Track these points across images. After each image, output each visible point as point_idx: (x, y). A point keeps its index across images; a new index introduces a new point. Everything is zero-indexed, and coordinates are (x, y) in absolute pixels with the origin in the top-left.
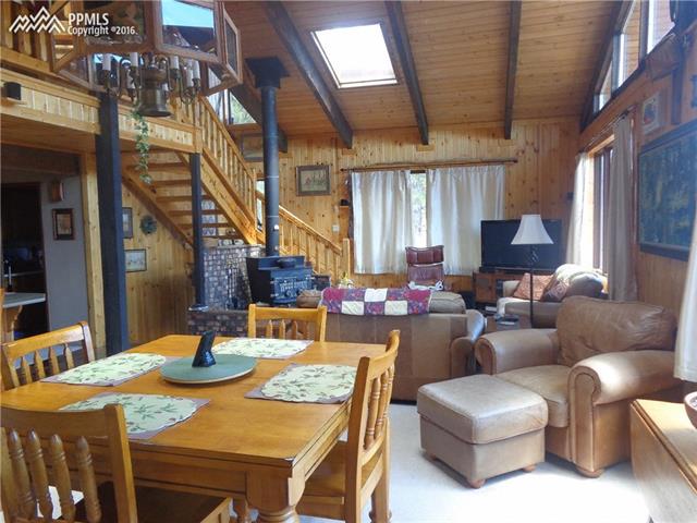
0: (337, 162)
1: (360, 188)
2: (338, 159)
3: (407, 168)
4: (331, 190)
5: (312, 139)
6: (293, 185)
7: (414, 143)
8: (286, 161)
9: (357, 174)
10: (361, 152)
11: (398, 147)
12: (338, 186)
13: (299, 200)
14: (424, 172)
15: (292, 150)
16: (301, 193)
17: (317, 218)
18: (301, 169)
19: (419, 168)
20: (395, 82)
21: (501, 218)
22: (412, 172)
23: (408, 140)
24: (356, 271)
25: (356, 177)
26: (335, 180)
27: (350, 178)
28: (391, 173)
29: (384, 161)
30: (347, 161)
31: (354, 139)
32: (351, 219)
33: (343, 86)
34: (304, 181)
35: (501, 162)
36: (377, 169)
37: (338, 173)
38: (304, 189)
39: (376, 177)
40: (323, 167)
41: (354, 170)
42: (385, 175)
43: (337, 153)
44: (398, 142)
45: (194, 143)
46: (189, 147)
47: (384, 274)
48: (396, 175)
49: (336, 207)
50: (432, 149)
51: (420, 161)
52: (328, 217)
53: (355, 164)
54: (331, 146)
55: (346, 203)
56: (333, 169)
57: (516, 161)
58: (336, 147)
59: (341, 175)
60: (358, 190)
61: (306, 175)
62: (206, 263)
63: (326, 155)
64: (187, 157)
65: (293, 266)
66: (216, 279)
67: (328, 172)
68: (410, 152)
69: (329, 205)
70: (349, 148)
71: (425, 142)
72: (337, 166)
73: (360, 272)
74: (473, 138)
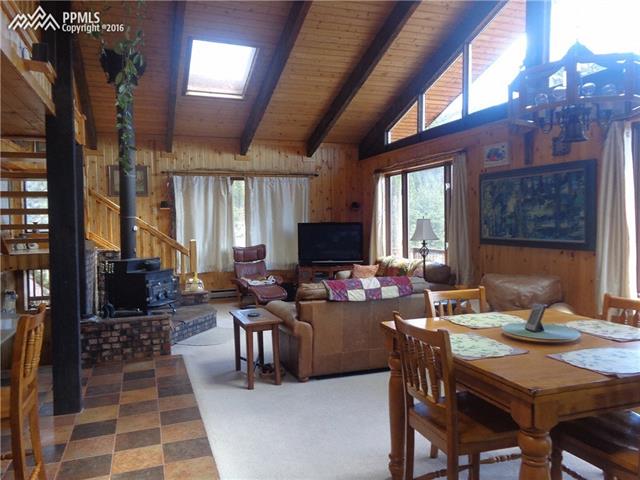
0: (156, 165)
1: (182, 190)
2: (156, 161)
3: (228, 175)
4: (149, 192)
6: (104, 185)
7: (232, 152)
8: (95, 158)
9: (178, 177)
10: (182, 157)
11: (217, 155)
12: (158, 188)
14: (243, 179)
15: (102, 147)
16: (115, 194)
18: (115, 168)
19: (239, 176)
20: (241, 97)
21: (307, 222)
22: (233, 179)
23: (228, 149)
25: (178, 180)
26: (153, 182)
27: (171, 181)
28: (211, 178)
29: (204, 166)
30: (166, 164)
31: (174, 143)
32: (174, 221)
34: (117, 181)
35: (306, 175)
36: (199, 174)
37: (156, 175)
39: (198, 182)
40: (143, 168)
41: (175, 173)
42: (207, 180)
43: (155, 156)
44: (218, 150)
48: (217, 181)
49: (155, 210)
51: (237, 169)
52: (146, 218)
53: (175, 168)
54: (149, 147)
55: (168, 205)
56: (151, 171)
57: (316, 175)
58: (154, 149)
59: (160, 177)
60: (180, 193)
63: (143, 156)
67: (145, 173)
68: (228, 160)
69: (147, 205)
70: (169, 151)
71: (244, 153)
72: (156, 168)
74: (283, 154)
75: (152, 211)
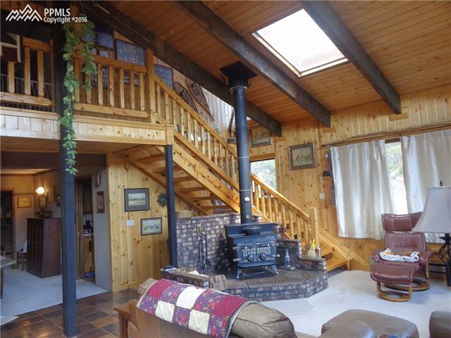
0: (320, 140)
1: (339, 159)
2: (320, 137)
3: (381, 138)
4: (316, 164)
5: (298, 124)
6: (287, 162)
7: (388, 114)
8: (281, 143)
9: (336, 148)
10: (339, 129)
11: (372, 120)
12: (321, 160)
13: (292, 173)
14: (398, 140)
15: (285, 133)
16: (293, 168)
17: (306, 188)
18: (292, 148)
19: (394, 137)
20: (346, 60)
22: (387, 142)
23: (381, 112)
24: (340, 235)
25: (335, 153)
26: (319, 155)
27: (329, 153)
28: (365, 145)
29: (359, 133)
30: (328, 138)
31: (332, 118)
32: (333, 187)
33: (303, 74)
34: (294, 158)
36: (357, 141)
37: (320, 149)
38: (296, 164)
39: (352, 149)
40: (309, 145)
41: (334, 145)
42: (360, 147)
43: (319, 132)
44: (372, 115)
45: (166, 138)
46: (161, 141)
47: (367, 239)
48: (371, 146)
49: (321, 178)
50: (406, 116)
51: (394, 130)
52: (315, 186)
53: (335, 140)
54: (314, 127)
55: (328, 174)
56: (317, 146)
58: (318, 127)
59: (323, 150)
60: (338, 162)
61: (296, 153)
62: (178, 232)
63: (310, 135)
64: (162, 149)
65: (259, 233)
66: (191, 244)
67: (312, 148)
68: (384, 122)
69: (315, 177)
70: (329, 126)
71: (398, 112)
72: (320, 143)
73: (344, 236)
75: (319, 180)
